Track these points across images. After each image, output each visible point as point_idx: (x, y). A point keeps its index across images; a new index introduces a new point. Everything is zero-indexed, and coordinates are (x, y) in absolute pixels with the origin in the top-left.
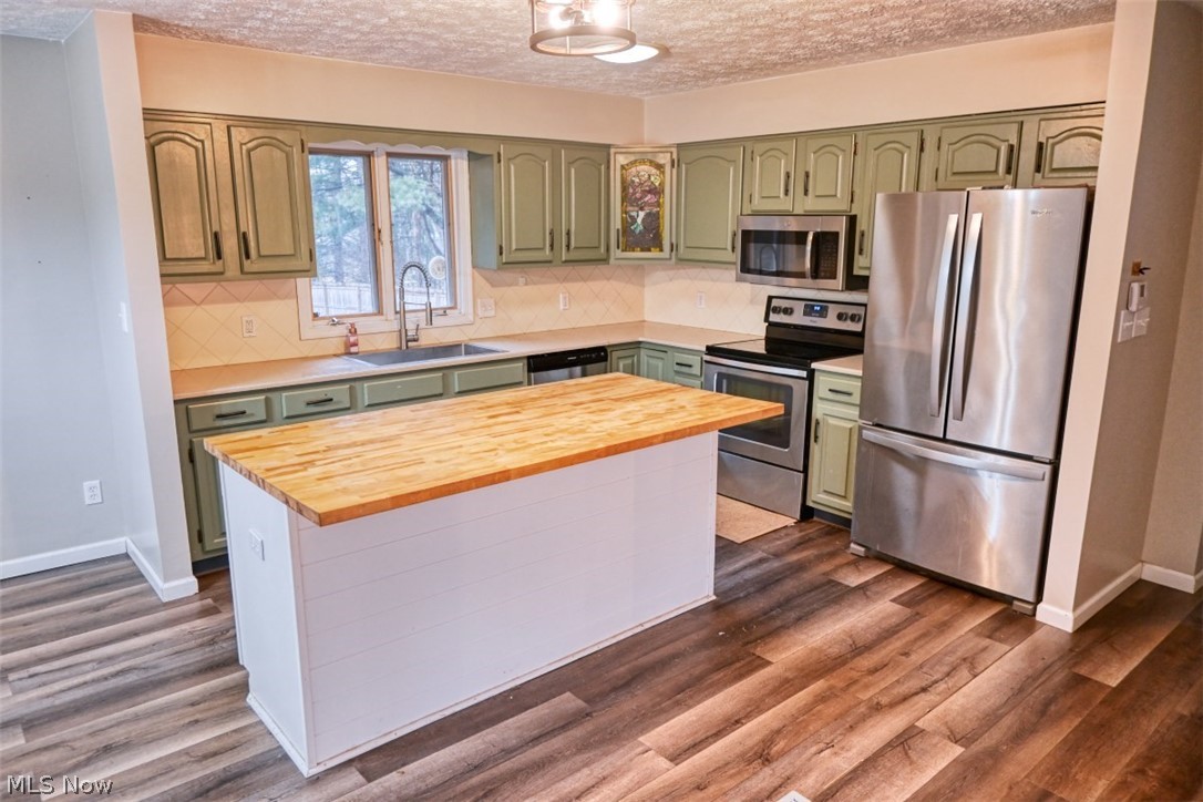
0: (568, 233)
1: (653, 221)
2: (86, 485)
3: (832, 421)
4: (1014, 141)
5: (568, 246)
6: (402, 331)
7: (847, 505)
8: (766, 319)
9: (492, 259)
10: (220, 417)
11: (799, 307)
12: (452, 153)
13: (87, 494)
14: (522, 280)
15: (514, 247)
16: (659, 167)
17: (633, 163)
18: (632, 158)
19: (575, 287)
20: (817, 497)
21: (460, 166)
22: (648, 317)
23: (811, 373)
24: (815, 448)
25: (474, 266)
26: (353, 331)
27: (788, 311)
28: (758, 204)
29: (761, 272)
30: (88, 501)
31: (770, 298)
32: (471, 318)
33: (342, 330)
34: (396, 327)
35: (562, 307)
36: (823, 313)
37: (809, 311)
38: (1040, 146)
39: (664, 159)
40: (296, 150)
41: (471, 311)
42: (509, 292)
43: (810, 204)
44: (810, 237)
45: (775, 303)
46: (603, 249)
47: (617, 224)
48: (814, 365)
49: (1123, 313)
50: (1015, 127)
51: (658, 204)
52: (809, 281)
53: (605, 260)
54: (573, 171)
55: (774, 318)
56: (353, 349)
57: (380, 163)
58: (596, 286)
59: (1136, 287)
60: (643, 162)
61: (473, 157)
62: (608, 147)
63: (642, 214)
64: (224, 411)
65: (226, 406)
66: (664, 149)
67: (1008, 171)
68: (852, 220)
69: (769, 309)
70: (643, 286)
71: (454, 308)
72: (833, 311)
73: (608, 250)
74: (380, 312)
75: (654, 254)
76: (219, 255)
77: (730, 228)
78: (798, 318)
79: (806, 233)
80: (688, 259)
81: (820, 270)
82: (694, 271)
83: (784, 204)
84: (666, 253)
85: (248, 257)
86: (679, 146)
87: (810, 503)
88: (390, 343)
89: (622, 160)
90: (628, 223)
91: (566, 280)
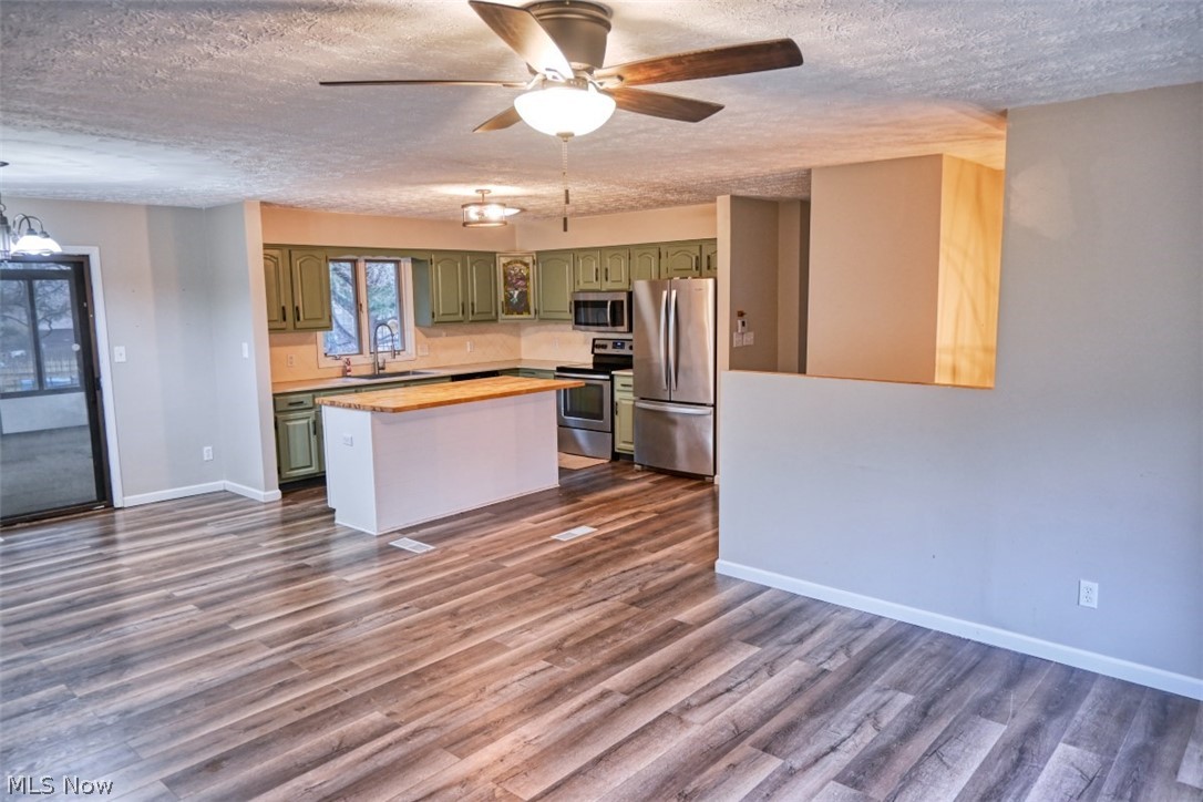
0: (473, 304)
1: (524, 296)
2: (206, 449)
3: (624, 402)
4: (698, 254)
5: (473, 312)
6: (375, 364)
7: (631, 447)
8: (593, 352)
9: (428, 320)
10: (291, 404)
11: (610, 344)
12: (402, 260)
13: (205, 454)
14: (444, 334)
15: (441, 312)
16: (526, 265)
17: (509, 263)
18: (509, 259)
19: (476, 338)
20: (621, 446)
21: (407, 266)
22: (523, 357)
23: (612, 377)
24: (617, 418)
25: (417, 324)
26: (348, 363)
27: (604, 347)
28: (583, 286)
29: (587, 324)
30: (206, 459)
31: (594, 340)
32: (414, 356)
33: (340, 363)
34: (371, 361)
35: (469, 349)
36: (622, 347)
37: (615, 346)
38: (709, 257)
39: (528, 260)
40: (323, 262)
41: (414, 352)
42: (437, 341)
43: (608, 285)
44: (609, 304)
45: (597, 342)
46: (494, 314)
47: (501, 298)
48: (613, 372)
49: (735, 334)
50: (698, 248)
51: (526, 286)
52: (610, 328)
53: (495, 320)
54: (474, 268)
55: (597, 351)
56: (349, 374)
57: (361, 265)
58: (489, 337)
59: (740, 322)
60: (516, 262)
61: (414, 261)
62: (495, 253)
63: (517, 292)
64: (293, 401)
65: (294, 398)
66: (529, 254)
67: (697, 268)
68: (630, 295)
69: (594, 346)
70: (519, 336)
71: (404, 350)
72: (627, 345)
73: (497, 313)
74: (361, 353)
75: (525, 316)
76: (284, 319)
77: (568, 299)
78: (610, 351)
79: (606, 302)
80: (545, 319)
81: (616, 321)
82: (550, 327)
83: (596, 286)
84: (532, 315)
85: (299, 319)
86: (537, 252)
87: (616, 450)
88: (369, 371)
89: (504, 260)
90: (508, 297)
91: (471, 333)
